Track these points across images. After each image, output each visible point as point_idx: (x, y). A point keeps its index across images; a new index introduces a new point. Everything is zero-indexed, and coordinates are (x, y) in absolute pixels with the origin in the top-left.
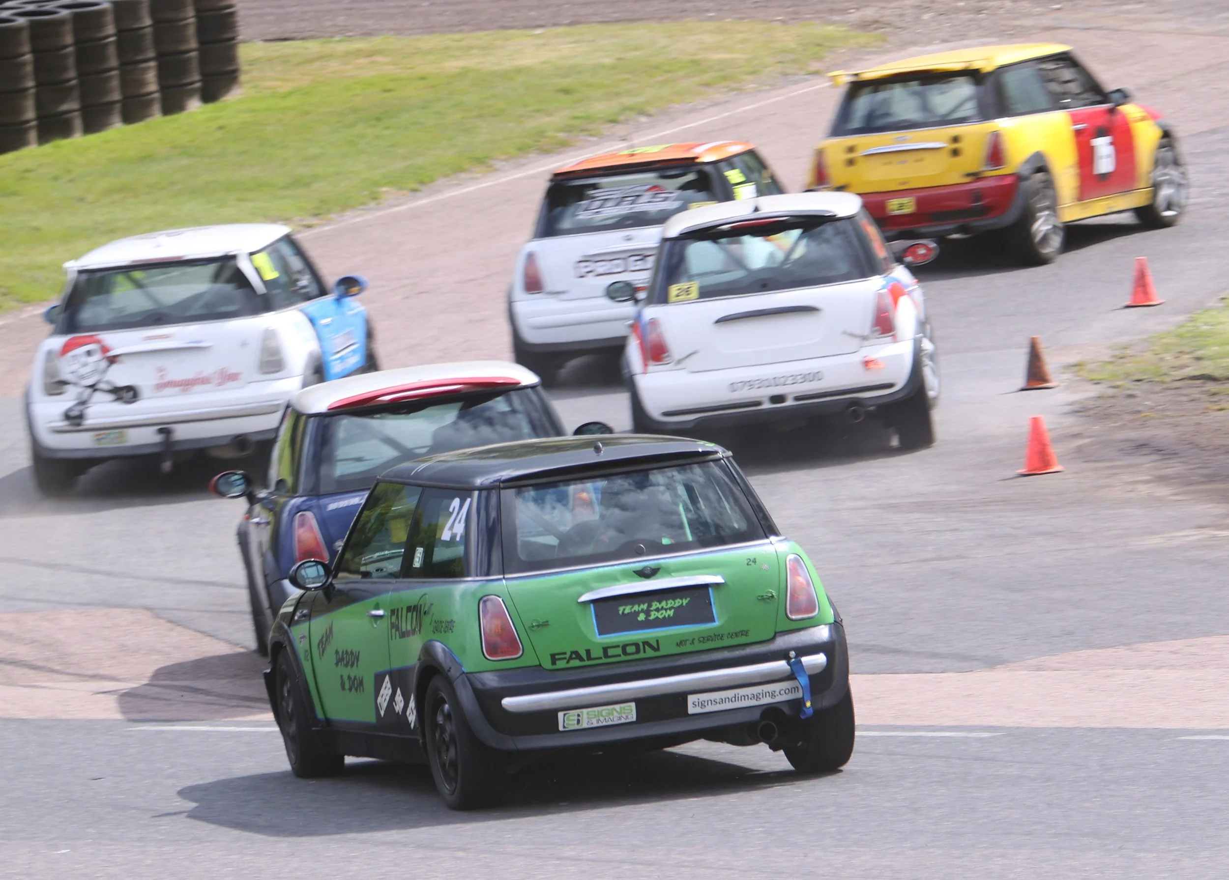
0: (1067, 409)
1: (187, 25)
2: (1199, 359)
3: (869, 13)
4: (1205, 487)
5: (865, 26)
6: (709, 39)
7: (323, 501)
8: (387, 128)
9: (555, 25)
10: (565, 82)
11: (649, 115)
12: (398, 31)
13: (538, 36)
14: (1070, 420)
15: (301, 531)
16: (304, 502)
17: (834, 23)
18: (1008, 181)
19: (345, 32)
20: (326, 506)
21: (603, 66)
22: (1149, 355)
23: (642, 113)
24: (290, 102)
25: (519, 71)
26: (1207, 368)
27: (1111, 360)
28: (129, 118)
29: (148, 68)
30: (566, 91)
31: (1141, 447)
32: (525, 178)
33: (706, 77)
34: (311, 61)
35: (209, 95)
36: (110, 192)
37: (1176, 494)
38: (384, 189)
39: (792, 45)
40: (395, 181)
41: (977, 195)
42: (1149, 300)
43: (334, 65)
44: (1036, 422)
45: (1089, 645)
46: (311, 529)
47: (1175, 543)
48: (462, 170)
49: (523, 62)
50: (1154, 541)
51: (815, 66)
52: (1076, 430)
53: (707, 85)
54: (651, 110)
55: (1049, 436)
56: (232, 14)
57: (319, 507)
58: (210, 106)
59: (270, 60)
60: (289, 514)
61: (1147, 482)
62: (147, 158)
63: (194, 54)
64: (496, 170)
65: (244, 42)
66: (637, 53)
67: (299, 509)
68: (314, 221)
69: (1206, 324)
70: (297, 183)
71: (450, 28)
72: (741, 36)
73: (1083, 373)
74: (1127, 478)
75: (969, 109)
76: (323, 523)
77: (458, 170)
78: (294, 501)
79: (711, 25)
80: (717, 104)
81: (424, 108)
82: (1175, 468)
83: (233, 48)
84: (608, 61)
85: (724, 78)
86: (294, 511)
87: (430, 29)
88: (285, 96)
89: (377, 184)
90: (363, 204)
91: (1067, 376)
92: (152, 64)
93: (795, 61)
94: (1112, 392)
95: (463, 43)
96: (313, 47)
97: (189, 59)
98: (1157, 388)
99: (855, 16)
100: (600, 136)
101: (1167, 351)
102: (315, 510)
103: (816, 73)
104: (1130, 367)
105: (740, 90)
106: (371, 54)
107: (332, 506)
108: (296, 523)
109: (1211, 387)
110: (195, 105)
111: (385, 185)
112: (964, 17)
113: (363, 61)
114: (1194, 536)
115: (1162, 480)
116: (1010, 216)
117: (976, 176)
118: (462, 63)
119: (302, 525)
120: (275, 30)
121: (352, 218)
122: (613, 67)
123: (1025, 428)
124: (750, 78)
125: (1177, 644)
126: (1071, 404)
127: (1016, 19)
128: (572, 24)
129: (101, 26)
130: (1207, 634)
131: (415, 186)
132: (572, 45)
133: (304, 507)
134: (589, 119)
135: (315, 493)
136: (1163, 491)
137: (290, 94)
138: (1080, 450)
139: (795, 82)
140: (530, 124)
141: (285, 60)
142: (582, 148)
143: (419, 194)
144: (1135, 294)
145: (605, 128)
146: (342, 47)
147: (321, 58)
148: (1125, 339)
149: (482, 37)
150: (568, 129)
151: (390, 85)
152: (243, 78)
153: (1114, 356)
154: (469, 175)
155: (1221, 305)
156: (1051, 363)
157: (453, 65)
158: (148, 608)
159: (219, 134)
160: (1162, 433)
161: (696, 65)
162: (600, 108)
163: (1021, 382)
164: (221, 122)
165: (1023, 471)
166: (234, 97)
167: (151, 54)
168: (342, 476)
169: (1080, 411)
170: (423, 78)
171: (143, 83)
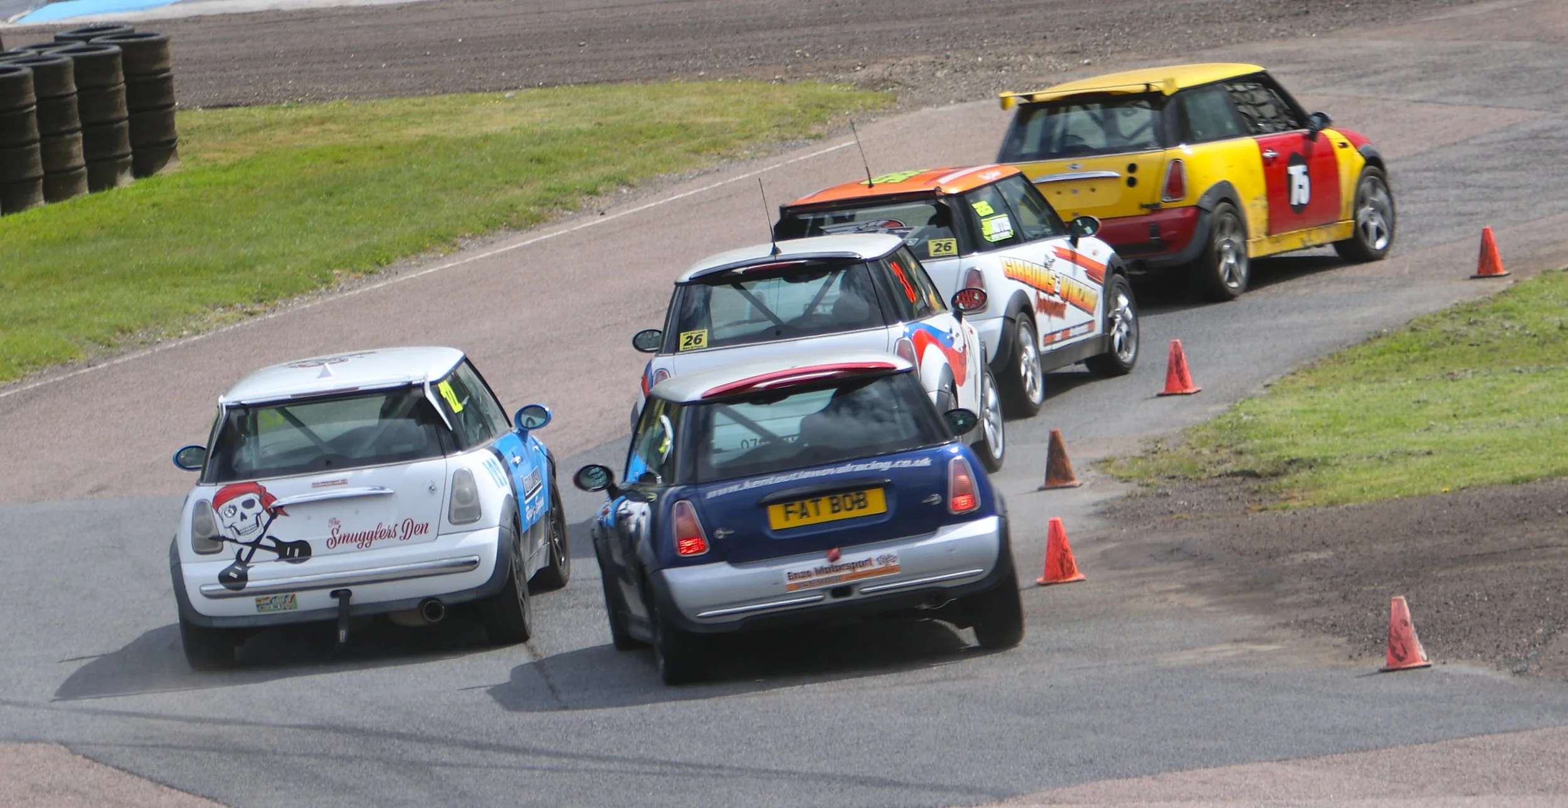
0: (1091, 510)
1: (118, 91)
2: (1240, 453)
3: (877, 70)
4: (1241, 597)
5: (872, 84)
6: (697, 101)
7: (701, 490)
8: (340, 204)
9: (527, 86)
10: (537, 151)
11: (631, 186)
12: (354, 96)
13: (508, 100)
14: (1097, 522)
15: (680, 520)
16: (682, 490)
17: (837, 82)
18: (1190, 213)
19: (294, 98)
20: (705, 495)
21: (579, 132)
22: (1184, 449)
23: (623, 182)
24: (232, 176)
25: (486, 138)
26: (1249, 462)
27: (1143, 455)
28: (52, 196)
29: (76, 139)
30: (539, 161)
31: (1174, 552)
32: (492, 257)
33: (695, 143)
34: (254, 130)
35: (143, 169)
36: (29, 277)
37: (1210, 605)
38: (336, 271)
39: (791, 107)
40: (349, 263)
41: (1156, 228)
42: (1186, 387)
43: (281, 134)
44: (1055, 527)
45: (1109, 776)
46: (691, 518)
47: (1209, 659)
48: (424, 249)
49: (491, 128)
50: (1186, 657)
51: (816, 129)
52: (1103, 533)
53: (696, 152)
54: (635, 180)
55: (1069, 541)
56: (169, 79)
57: (698, 495)
58: (143, 181)
59: (210, 129)
60: (667, 502)
61: (1178, 591)
62: (74, 239)
63: (126, 123)
64: (461, 249)
65: (181, 109)
66: (618, 118)
67: (677, 497)
68: (257, 308)
69: (1247, 414)
70: (241, 265)
71: (411, 92)
72: (733, 98)
73: (1111, 470)
74: (1156, 587)
75: (1148, 136)
76: (702, 511)
77: (418, 249)
78: (671, 489)
79: (700, 86)
80: (707, 173)
81: (381, 180)
82: (1210, 575)
83: (171, 115)
84: (585, 126)
85: (715, 144)
86: (672, 499)
87: (389, 93)
88: (226, 170)
89: (328, 266)
90: (314, 288)
91: (1093, 473)
92: (80, 134)
93: (794, 125)
94: (1140, 490)
95: (426, 108)
96: (259, 114)
97: (122, 128)
98: (1193, 486)
99: (861, 74)
100: (576, 209)
101: (1204, 444)
102: (695, 500)
103: (818, 137)
104: (1163, 463)
105: (732, 158)
106: (322, 121)
107: (712, 494)
108: (675, 512)
109: (1252, 484)
110: (126, 181)
111: (337, 266)
112: (982, 74)
113: (312, 129)
114: (1230, 651)
115: (1196, 588)
116: (1191, 251)
117: (1154, 208)
118: (422, 131)
119: (681, 513)
120: (216, 96)
121: (301, 304)
122: (592, 134)
123: (1045, 532)
124: (744, 143)
125: (1210, 772)
126: (1095, 504)
127: (1040, 75)
128: (546, 85)
129: (23, 93)
130: (1242, 762)
131: (369, 267)
132: (546, 110)
133: (684, 496)
134: (565, 191)
135: (693, 481)
136: (1197, 601)
137: (232, 166)
138: (1104, 554)
139: (795, 148)
140: (498, 198)
141: (227, 129)
142: (555, 223)
143: (376, 277)
144: (1169, 380)
145: (583, 201)
146: (291, 114)
147: (266, 126)
148: (1157, 432)
149: (448, 101)
150: (542, 202)
151: (343, 156)
152: (180, 149)
153: (1146, 451)
154: (432, 255)
155: (1264, 392)
156: (1075, 459)
157: (414, 133)
158: (61, 743)
159: (152, 211)
160: (1196, 537)
161: (685, 130)
162: (576, 178)
163: (1041, 481)
164: (155, 199)
165: (1040, 579)
166: (170, 169)
167: (79, 125)
168: (719, 464)
169: (1107, 511)
170: (381, 148)
171: (69, 156)
